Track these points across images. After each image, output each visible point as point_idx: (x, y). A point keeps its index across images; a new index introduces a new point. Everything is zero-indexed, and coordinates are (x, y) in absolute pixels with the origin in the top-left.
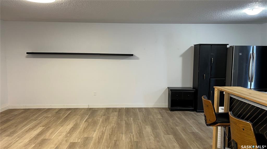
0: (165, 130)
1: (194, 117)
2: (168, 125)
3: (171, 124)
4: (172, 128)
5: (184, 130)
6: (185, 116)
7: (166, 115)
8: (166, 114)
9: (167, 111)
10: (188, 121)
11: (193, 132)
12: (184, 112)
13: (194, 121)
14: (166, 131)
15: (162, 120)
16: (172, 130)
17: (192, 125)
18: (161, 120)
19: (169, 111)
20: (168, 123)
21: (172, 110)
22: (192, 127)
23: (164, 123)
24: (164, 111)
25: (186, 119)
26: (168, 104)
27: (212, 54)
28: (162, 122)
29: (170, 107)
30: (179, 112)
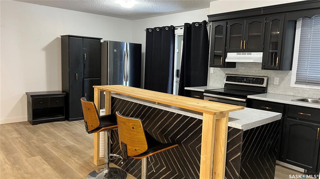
0: (27, 151)
1: (66, 128)
2: (31, 144)
3: (36, 142)
4: (37, 147)
5: (56, 146)
6: (54, 128)
7: (26, 131)
8: (26, 129)
9: (27, 126)
10: (59, 134)
11: (68, 146)
12: (52, 123)
13: (66, 132)
14: (29, 153)
15: (21, 139)
16: (38, 149)
17: (65, 138)
18: (19, 139)
19: (29, 126)
20: (31, 141)
21: (34, 123)
22: (65, 140)
23: (24, 143)
24: (22, 126)
25: (56, 132)
26: (27, 116)
27: (85, 49)
28: (21, 141)
29: (31, 119)
30: (45, 124)
